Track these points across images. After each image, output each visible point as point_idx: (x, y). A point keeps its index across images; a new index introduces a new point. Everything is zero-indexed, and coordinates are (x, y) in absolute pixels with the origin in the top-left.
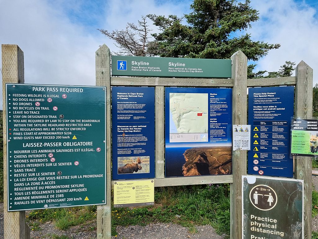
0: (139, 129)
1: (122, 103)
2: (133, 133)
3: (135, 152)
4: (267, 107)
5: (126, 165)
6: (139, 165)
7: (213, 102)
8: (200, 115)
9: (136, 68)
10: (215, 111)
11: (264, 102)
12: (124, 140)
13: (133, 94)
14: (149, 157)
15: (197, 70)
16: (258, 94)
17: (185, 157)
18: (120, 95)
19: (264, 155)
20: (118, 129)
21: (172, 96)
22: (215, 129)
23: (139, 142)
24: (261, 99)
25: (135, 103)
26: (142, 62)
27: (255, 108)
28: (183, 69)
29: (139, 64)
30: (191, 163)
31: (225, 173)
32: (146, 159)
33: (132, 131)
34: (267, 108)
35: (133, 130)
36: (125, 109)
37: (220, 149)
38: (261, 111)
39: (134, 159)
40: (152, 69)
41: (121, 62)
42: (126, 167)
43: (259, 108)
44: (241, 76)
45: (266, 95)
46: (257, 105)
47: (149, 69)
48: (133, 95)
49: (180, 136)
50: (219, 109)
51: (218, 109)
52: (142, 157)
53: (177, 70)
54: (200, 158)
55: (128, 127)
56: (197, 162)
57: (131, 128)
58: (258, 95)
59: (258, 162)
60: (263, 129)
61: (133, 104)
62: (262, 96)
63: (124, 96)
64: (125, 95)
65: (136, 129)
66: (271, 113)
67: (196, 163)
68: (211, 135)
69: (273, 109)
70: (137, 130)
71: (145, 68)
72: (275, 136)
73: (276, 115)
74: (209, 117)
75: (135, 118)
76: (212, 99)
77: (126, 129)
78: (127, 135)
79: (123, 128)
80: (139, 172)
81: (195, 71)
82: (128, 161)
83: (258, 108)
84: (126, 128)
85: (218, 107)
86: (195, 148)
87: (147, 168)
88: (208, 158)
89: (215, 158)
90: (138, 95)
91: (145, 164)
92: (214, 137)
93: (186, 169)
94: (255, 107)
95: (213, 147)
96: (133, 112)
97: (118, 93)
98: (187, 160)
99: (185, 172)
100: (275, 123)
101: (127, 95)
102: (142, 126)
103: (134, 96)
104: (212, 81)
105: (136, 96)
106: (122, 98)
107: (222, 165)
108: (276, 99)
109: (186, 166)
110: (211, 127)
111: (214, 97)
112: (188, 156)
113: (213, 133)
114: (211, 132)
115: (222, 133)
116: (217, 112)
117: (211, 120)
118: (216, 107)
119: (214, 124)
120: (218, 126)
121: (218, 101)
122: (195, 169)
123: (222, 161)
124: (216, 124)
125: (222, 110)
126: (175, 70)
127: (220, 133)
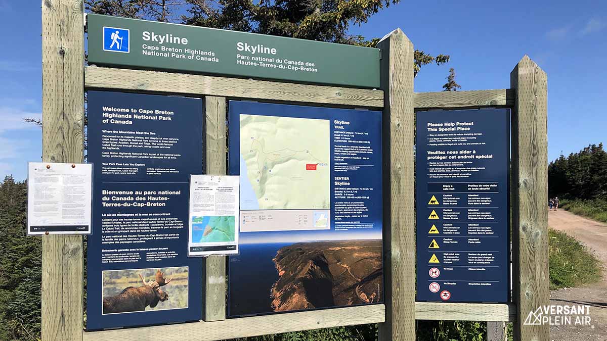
0: (162, 199)
1: (115, 134)
2: (145, 209)
3: (150, 257)
4: (457, 152)
5: (125, 290)
6: (160, 290)
7: (340, 139)
8: (311, 167)
9: (153, 48)
10: (346, 160)
11: (450, 143)
12: (120, 227)
13: (145, 112)
14: (187, 268)
15: (305, 66)
16: (436, 125)
17: (278, 266)
18: (111, 113)
19: (451, 258)
20: (104, 199)
21: (247, 121)
22: (346, 200)
23: (160, 231)
24: (444, 137)
25: (151, 133)
26: (169, 36)
27: (430, 155)
28: (271, 60)
29: (162, 41)
30: (293, 278)
31: (368, 300)
32: (179, 274)
33: (142, 205)
34: (457, 155)
35: (145, 202)
36: (123, 149)
37: (357, 245)
38: (443, 161)
39: (148, 275)
40: (195, 55)
41: (114, 31)
42: (125, 296)
43: (440, 155)
44: (400, 83)
45: (453, 127)
46: (434, 149)
47: (187, 55)
48: (145, 114)
49: (267, 217)
50: (355, 156)
51: (352, 156)
52: (168, 270)
53: (258, 62)
54: (312, 267)
55: (131, 193)
56: (306, 277)
57: (140, 196)
58: (438, 128)
59: (438, 273)
60: (449, 200)
61: (147, 136)
62: (446, 129)
63: (120, 116)
64: (125, 113)
65: (154, 199)
66: (465, 166)
67: (303, 280)
68: (338, 215)
69: (470, 157)
70: (155, 202)
71: (177, 50)
72: (473, 215)
73: (474, 169)
74: (333, 174)
75: (151, 171)
76: (338, 134)
77: (125, 199)
78: (128, 215)
79: (119, 196)
80: (159, 307)
81: (299, 66)
82: (130, 279)
83: (437, 155)
84: (127, 196)
85: (353, 151)
86: (302, 244)
87: (182, 297)
88: (330, 267)
89: (345, 266)
90: (158, 115)
91: (177, 287)
92: (344, 219)
93: (278, 295)
94: (432, 153)
95: (342, 241)
96: (145, 156)
97: (105, 109)
98: (281, 273)
99: (276, 303)
100: (473, 187)
101: (130, 113)
102: (171, 193)
103: (147, 118)
104: (337, 92)
105: (154, 118)
106: (117, 122)
107: (360, 283)
108: (474, 136)
109: (278, 290)
110: (336, 196)
111: (342, 128)
112: (283, 263)
113: (340, 209)
114: (337, 207)
115: (360, 210)
116: (350, 162)
117: (337, 181)
118: (348, 150)
119: (342, 189)
120: (353, 195)
121: (352, 139)
122: (299, 294)
123: (362, 274)
124: (349, 190)
125: (360, 158)
126: (254, 61)
127: (357, 209)
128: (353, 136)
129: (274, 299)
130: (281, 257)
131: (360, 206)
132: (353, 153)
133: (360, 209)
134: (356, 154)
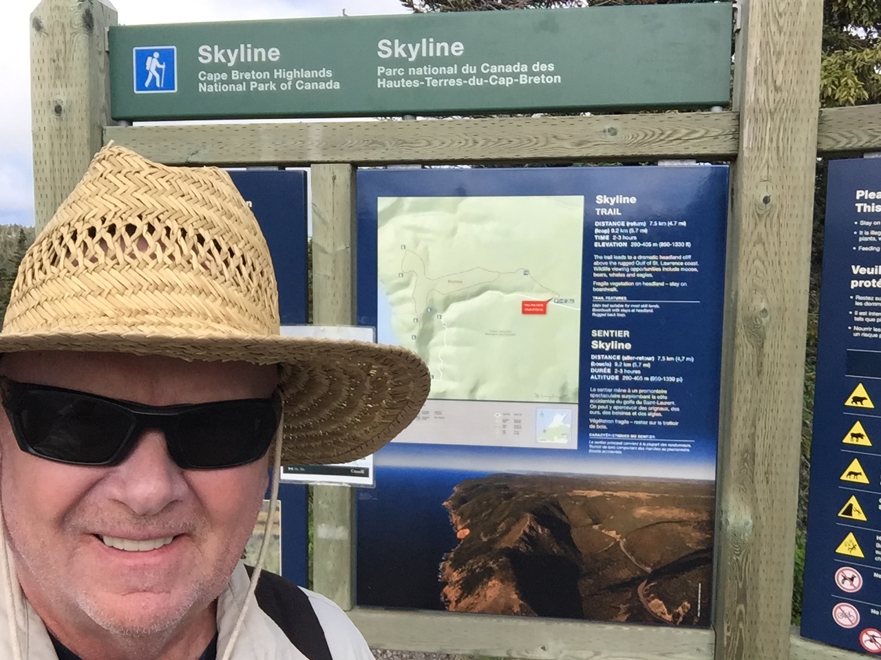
7: (611, 240)
8: (534, 308)
9: (217, 77)
10: (622, 291)
15: (530, 73)
17: (455, 518)
22: (621, 384)
26: (246, 48)
27: (859, 277)
28: (450, 70)
29: (233, 60)
30: (487, 548)
31: (669, 617)
37: (645, 490)
41: (151, 53)
46: (870, 260)
49: (431, 414)
50: (648, 280)
51: (640, 280)
53: (421, 78)
54: (531, 528)
56: (516, 549)
59: (858, 582)
67: (512, 554)
68: (597, 417)
74: (588, 323)
76: (605, 228)
81: (515, 75)
85: (643, 269)
86: (509, 477)
87: (270, 557)
88: (574, 533)
89: (613, 534)
92: (613, 429)
93: (455, 576)
94: (863, 271)
95: (616, 478)
98: (463, 533)
99: (451, 593)
104: (607, 127)
107: (651, 578)
109: (456, 565)
110: (594, 374)
111: (617, 212)
112: (467, 514)
113: (605, 405)
114: (596, 398)
115: (656, 409)
116: (635, 294)
117: (597, 339)
118: (630, 267)
119: (610, 357)
120: (639, 372)
121: (641, 237)
122: (502, 581)
123: (655, 557)
124: (627, 362)
125: (662, 284)
126: (412, 78)
127: (647, 406)
128: (645, 231)
129: (445, 584)
130: (463, 501)
131: (656, 400)
132: (643, 272)
133: (656, 406)
134: (650, 275)
